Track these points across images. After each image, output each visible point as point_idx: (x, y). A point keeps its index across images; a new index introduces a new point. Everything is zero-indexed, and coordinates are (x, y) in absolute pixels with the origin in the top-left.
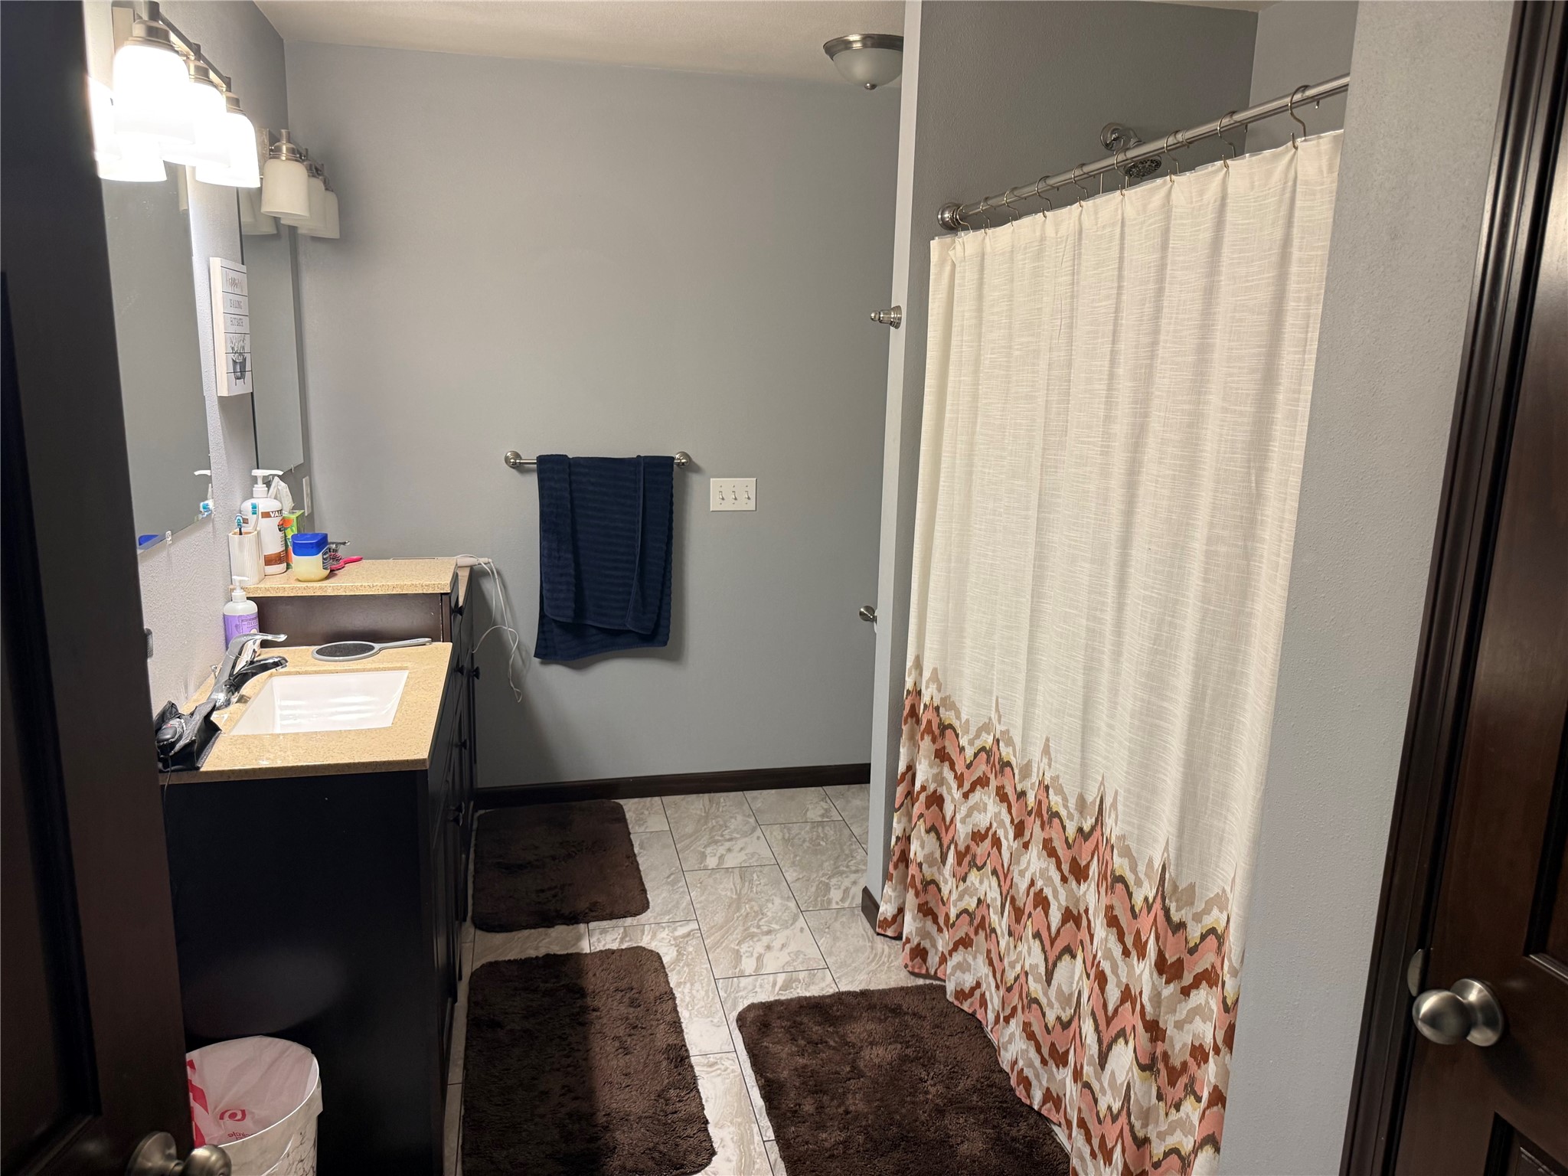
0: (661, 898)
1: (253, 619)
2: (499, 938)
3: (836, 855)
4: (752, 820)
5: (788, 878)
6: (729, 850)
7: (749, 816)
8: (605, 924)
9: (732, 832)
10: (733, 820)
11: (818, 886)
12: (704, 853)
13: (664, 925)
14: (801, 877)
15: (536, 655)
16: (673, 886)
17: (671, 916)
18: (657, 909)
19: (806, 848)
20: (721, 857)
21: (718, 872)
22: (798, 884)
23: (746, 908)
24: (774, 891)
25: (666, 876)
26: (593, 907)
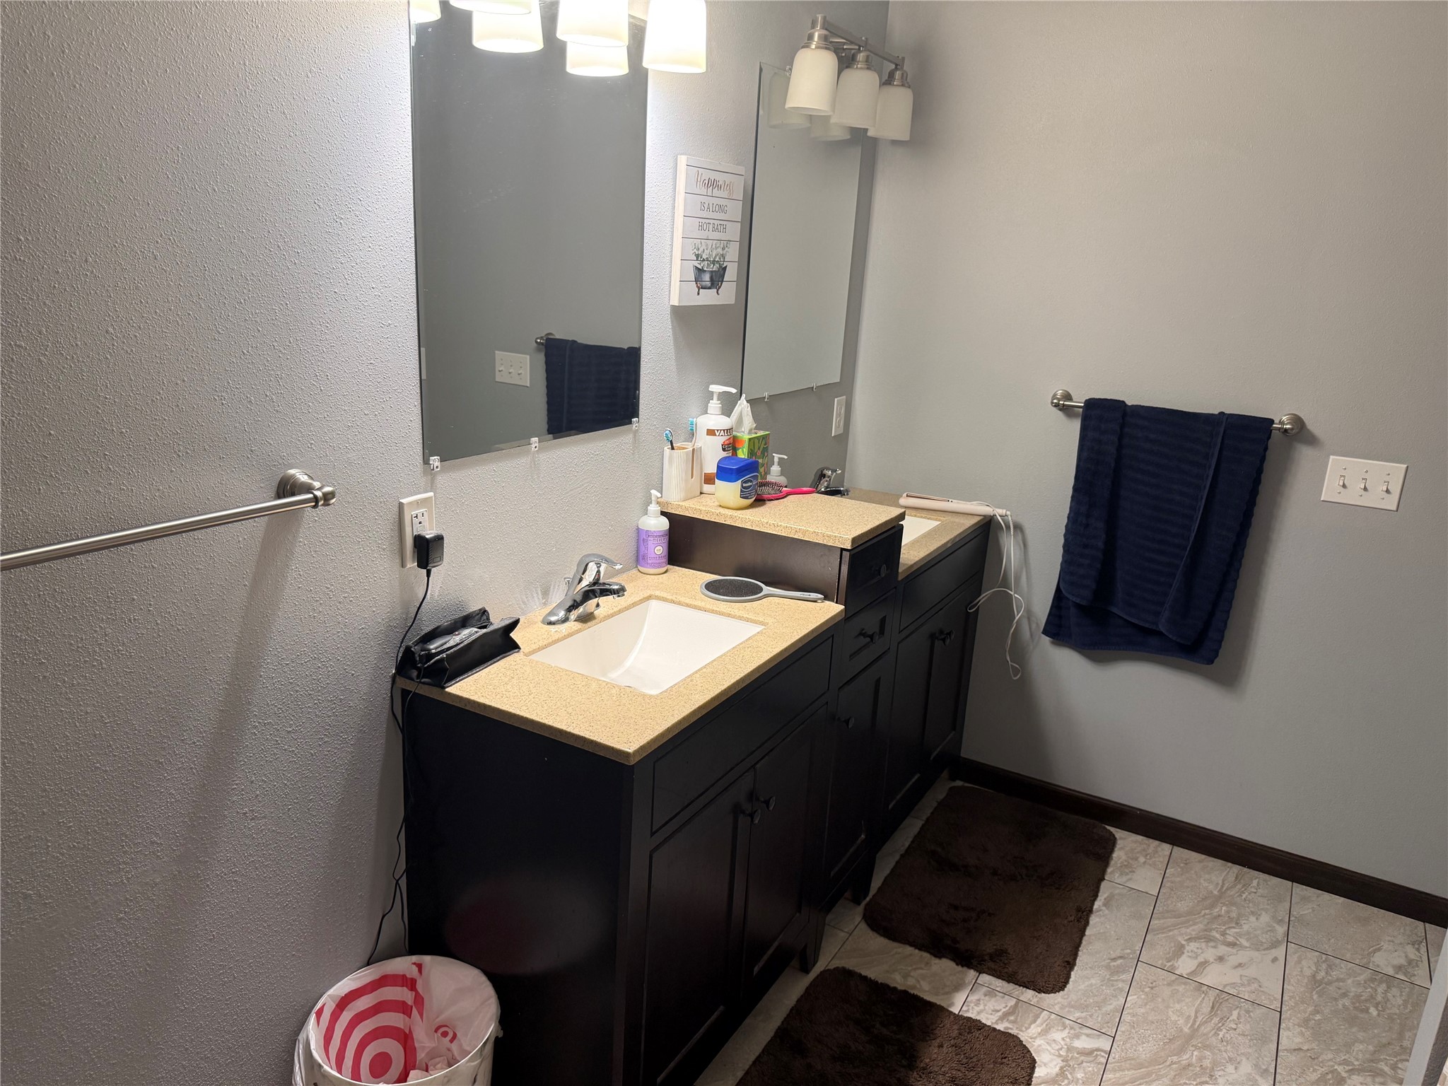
0: (1087, 983)
1: (659, 536)
2: (878, 942)
3: (1384, 1041)
4: (1281, 930)
5: (1283, 1041)
6: (1221, 959)
7: (1280, 922)
8: (998, 984)
9: (1240, 935)
10: (1253, 919)
11: (1324, 1075)
12: (1183, 946)
13: (1067, 1022)
14: (1305, 1048)
15: (1045, 632)
16: (1112, 974)
17: (1084, 1014)
18: (1073, 997)
19: (1340, 1006)
20: (1203, 965)
21: (1185, 984)
22: (1293, 1058)
23: (1191, 1056)
24: (1250, 1051)
25: (1113, 956)
26: (999, 955)
